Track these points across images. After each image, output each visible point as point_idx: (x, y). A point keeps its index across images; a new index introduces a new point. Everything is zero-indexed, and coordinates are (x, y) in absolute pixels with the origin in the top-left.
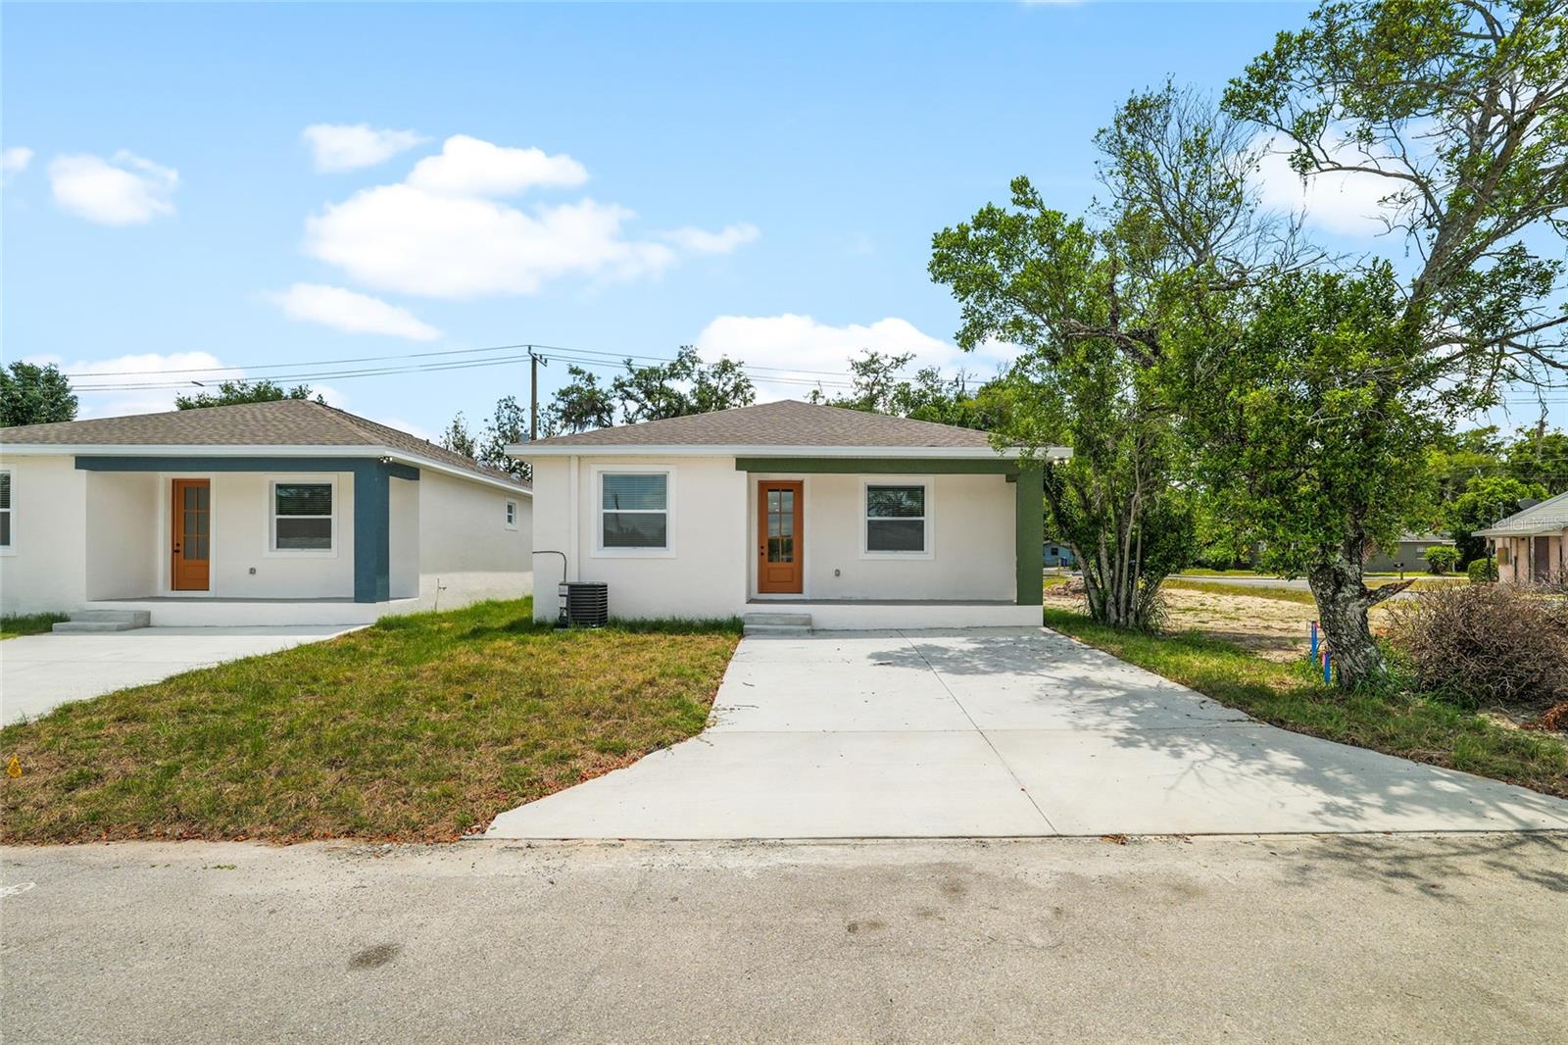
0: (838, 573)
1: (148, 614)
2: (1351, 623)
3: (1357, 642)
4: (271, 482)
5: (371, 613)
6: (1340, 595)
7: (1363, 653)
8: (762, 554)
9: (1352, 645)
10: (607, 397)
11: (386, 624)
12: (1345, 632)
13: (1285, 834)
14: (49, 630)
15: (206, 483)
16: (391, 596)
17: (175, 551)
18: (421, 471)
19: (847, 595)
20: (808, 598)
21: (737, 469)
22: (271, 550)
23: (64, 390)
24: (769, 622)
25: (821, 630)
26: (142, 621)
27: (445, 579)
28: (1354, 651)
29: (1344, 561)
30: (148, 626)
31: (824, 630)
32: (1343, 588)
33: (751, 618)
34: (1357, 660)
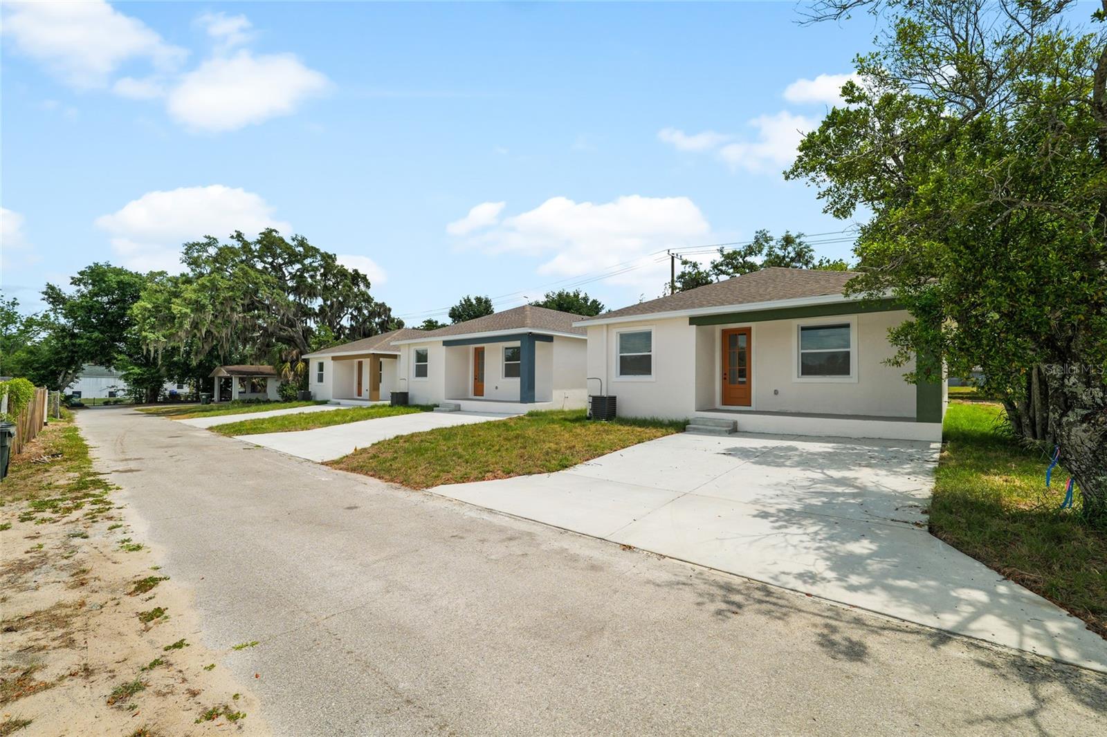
0: (776, 392)
1: (459, 405)
2: (1079, 449)
3: (1088, 468)
4: (503, 347)
5: (526, 408)
6: (1065, 419)
7: (1094, 481)
8: (725, 379)
9: (1083, 472)
10: (708, 275)
11: (531, 414)
12: (1073, 458)
13: (730, 574)
14: (432, 410)
15: (483, 348)
16: (536, 400)
17: (475, 379)
18: (554, 338)
19: (784, 409)
20: (755, 410)
21: (690, 324)
22: (502, 378)
23: (490, 306)
24: (707, 424)
25: (743, 432)
26: (457, 408)
27: (568, 393)
28: (1084, 478)
29: (1080, 384)
30: (459, 410)
31: (746, 432)
32: (1070, 413)
33: (695, 421)
34: (1088, 488)
